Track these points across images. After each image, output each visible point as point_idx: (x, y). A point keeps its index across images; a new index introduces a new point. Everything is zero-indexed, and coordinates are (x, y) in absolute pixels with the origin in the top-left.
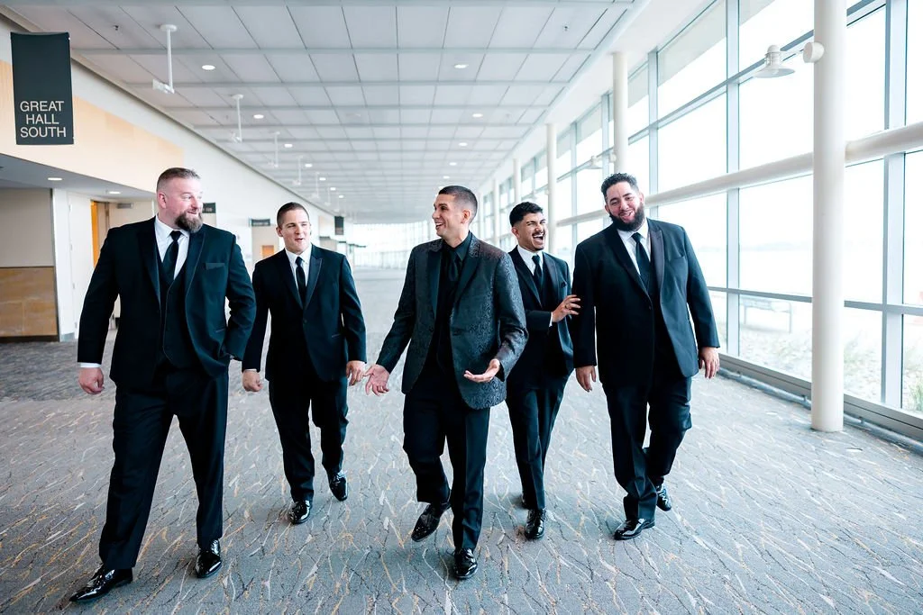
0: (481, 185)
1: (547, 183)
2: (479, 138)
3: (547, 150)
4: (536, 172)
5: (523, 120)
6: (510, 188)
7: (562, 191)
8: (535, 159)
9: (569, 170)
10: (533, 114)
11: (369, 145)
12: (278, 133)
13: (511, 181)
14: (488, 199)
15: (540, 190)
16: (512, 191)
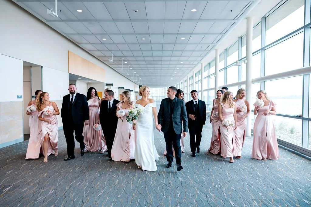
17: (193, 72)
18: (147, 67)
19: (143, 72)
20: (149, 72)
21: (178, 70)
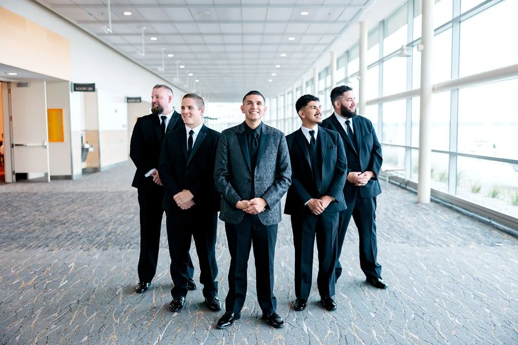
0: (305, 72)
1: (358, 70)
2: (304, 34)
3: (360, 44)
4: (348, 62)
5: (341, 19)
6: (327, 75)
7: (371, 76)
8: (348, 52)
9: (378, 60)
10: (349, 13)
11: (217, 39)
12: (145, 28)
13: (328, 70)
14: (310, 84)
15: (352, 76)
16: (329, 78)
17: (332, 53)
18: (200, 34)
19: (192, 52)
20: (209, 52)
21: (291, 44)
